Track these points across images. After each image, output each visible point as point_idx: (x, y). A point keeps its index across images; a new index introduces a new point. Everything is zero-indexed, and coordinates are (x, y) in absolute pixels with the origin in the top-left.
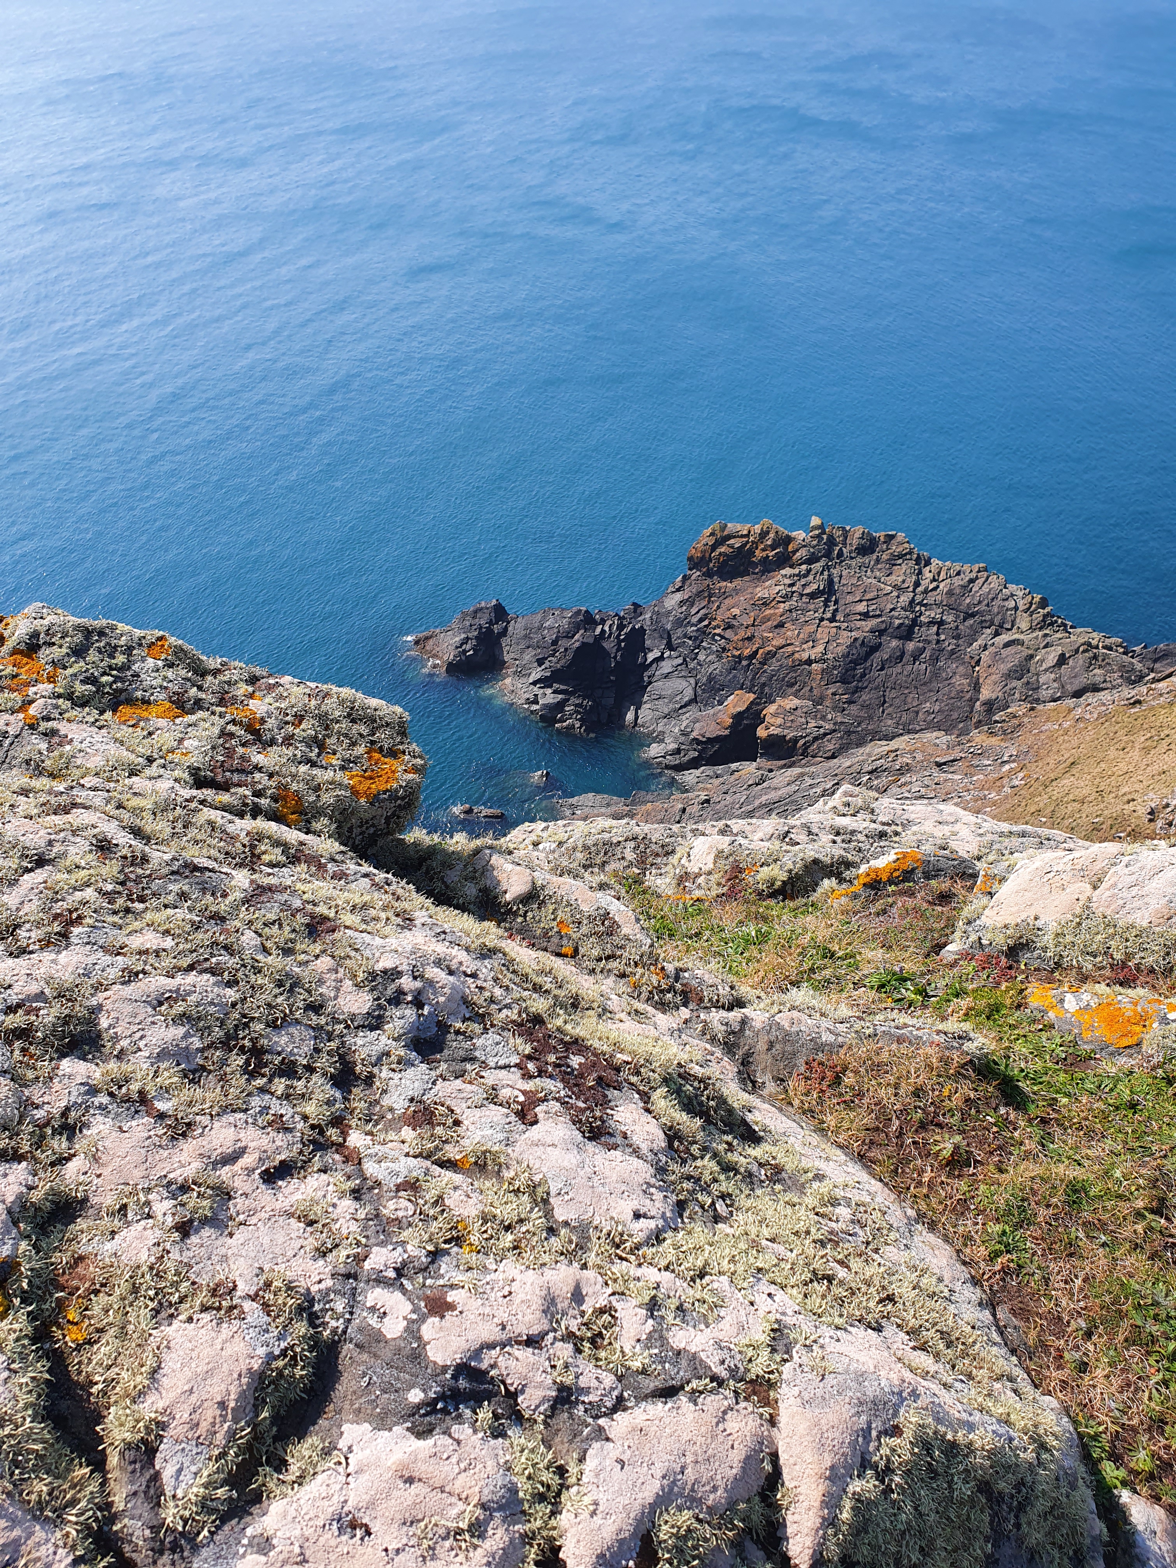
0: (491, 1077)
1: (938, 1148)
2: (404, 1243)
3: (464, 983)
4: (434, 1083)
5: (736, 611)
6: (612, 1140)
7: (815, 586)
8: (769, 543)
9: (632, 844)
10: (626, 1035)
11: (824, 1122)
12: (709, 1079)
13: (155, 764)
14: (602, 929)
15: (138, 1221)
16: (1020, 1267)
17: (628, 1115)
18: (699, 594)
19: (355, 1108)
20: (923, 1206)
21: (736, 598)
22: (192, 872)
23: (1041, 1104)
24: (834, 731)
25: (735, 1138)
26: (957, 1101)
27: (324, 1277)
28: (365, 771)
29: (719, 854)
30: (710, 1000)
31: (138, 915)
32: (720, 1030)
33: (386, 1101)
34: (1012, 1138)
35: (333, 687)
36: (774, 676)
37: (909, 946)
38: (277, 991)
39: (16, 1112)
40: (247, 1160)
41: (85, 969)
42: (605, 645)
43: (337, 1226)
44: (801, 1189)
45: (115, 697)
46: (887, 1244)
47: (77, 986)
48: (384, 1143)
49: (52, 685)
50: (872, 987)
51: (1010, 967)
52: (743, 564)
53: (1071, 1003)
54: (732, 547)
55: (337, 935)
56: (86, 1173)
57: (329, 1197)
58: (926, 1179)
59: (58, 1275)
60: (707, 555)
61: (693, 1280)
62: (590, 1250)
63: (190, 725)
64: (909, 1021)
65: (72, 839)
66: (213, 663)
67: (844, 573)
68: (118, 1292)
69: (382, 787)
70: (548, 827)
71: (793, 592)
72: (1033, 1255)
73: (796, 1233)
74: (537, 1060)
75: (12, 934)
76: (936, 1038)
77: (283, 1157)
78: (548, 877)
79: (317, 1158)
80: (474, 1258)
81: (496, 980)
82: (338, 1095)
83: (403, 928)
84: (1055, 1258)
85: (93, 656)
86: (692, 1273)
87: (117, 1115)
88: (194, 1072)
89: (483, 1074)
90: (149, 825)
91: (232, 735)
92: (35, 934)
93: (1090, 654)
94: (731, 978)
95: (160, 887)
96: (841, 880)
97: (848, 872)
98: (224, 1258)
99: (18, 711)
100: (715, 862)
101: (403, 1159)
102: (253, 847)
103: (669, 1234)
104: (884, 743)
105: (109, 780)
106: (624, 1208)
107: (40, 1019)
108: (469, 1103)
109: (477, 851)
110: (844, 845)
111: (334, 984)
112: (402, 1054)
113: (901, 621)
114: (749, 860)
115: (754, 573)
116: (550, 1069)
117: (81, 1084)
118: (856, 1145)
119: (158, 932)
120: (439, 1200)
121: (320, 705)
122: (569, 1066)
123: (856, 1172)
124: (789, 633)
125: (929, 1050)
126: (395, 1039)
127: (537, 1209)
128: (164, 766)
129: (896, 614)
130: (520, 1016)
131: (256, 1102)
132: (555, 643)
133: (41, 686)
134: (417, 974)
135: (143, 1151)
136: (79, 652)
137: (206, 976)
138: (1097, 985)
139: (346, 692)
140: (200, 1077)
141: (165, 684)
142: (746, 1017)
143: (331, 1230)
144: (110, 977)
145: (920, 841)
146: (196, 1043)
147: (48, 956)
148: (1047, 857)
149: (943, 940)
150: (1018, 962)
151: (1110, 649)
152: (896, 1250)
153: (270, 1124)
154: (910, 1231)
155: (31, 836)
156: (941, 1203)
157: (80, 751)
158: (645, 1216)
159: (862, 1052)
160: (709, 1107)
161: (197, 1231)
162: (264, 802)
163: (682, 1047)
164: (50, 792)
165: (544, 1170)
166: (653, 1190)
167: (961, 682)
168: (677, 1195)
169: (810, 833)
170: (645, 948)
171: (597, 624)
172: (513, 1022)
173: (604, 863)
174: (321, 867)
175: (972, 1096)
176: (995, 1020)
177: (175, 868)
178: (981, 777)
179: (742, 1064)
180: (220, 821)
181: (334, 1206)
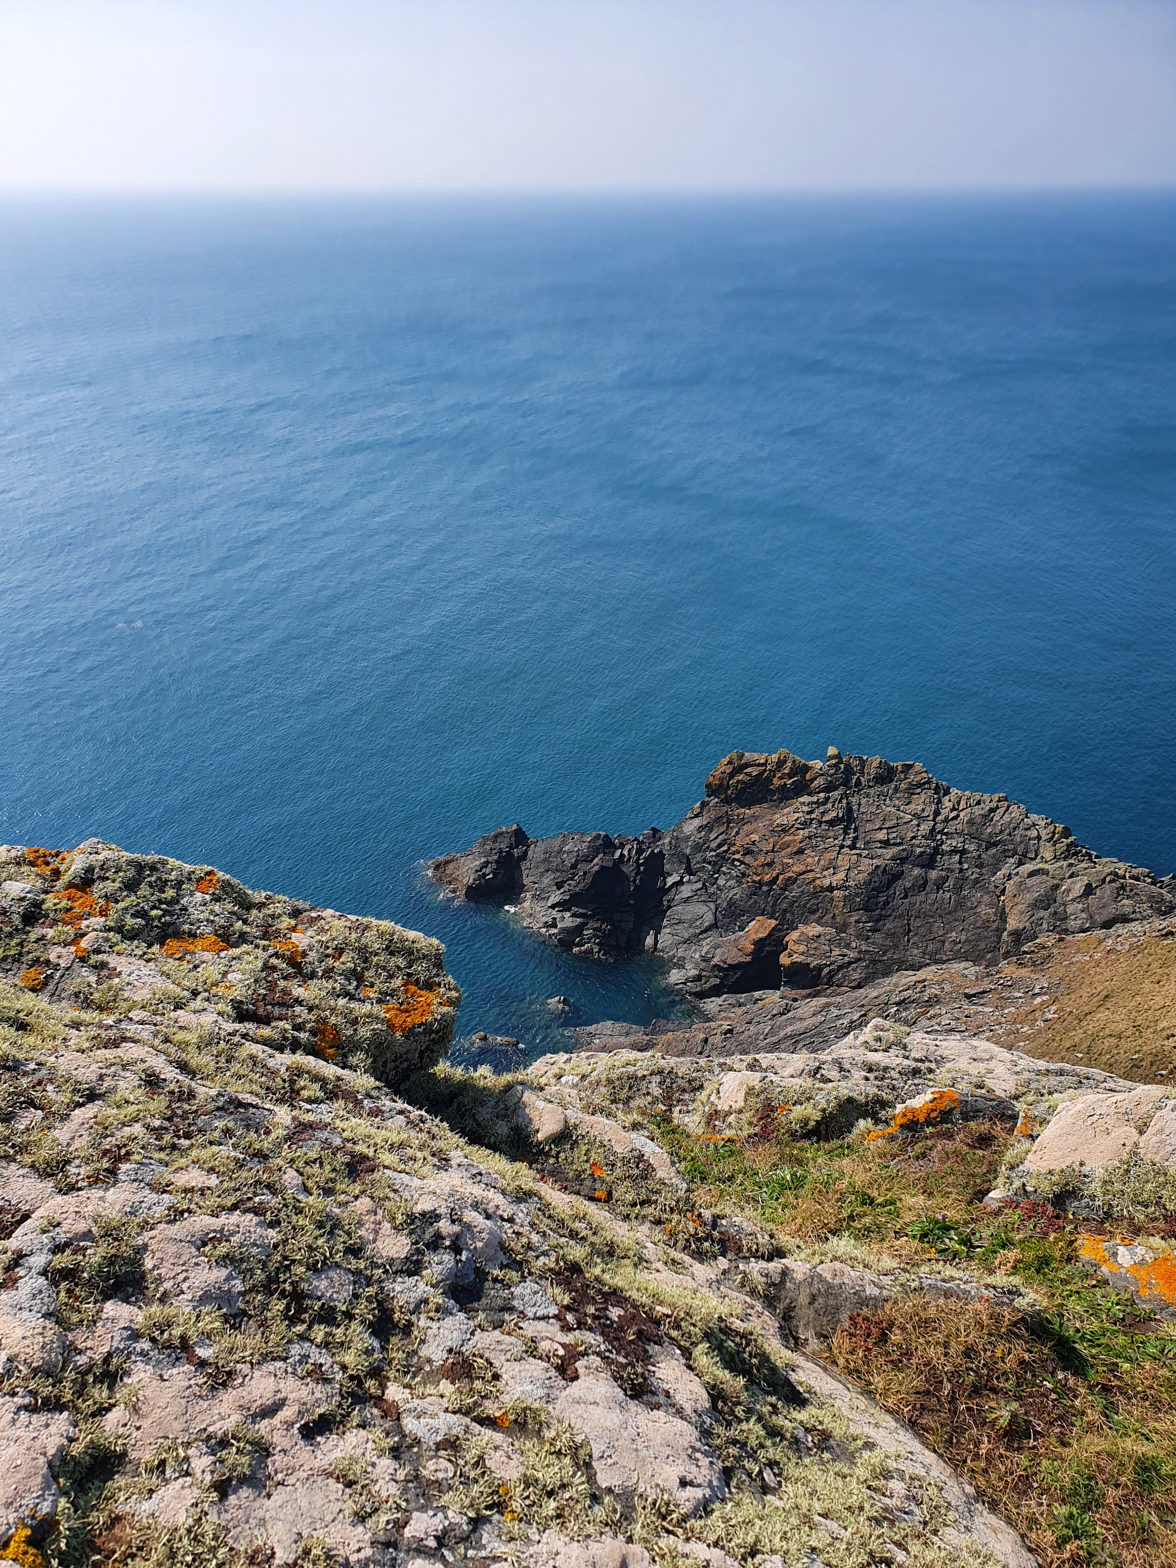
0: (530, 1328)
1: (994, 1416)
2: (444, 1508)
3: (501, 1227)
4: (472, 1334)
5: (755, 837)
6: (654, 1399)
7: (834, 814)
8: (786, 771)
9: (658, 1078)
10: (664, 1286)
11: (871, 1384)
12: (751, 1334)
13: (199, 998)
14: (636, 1172)
15: (176, 1479)
16: (1091, 1555)
17: (670, 1372)
18: (718, 820)
19: (393, 1359)
20: (982, 1482)
21: (755, 825)
22: (236, 1108)
23: (1101, 1369)
24: (859, 959)
25: (779, 1399)
26: (1010, 1363)
27: (361, 1545)
28: (401, 1004)
29: (750, 1092)
30: (749, 1249)
31: (184, 1152)
32: (759, 1281)
33: (424, 1352)
34: (1072, 1407)
35: (373, 920)
36: (795, 902)
37: (951, 1193)
38: (317, 1232)
39: (60, 1357)
40: (287, 1413)
41: (132, 1207)
42: (624, 869)
43: (377, 1488)
44: (851, 1459)
45: (163, 931)
46: (946, 1525)
47: (124, 1224)
48: (423, 1397)
49: (103, 919)
50: (914, 1237)
51: (1058, 1217)
52: (760, 792)
53: (1124, 1257)
54: (750, 775)
55: (376, 1175)
56: (125, 1425)
57: (367, 1454)
58: (983, 1451)
59: (95, 1536)
60: (725, 782)
61: (744, 1559)
62: (636, 1521)
63: (234, 959)
64: (956, 1274)
65: (123, 1074)
66: (258, 896)
67: (863, 801)
68: (154, 1557)
69: (418, 1021)
70: (570, 1059)
71: (812, 820)
72: (1104, 1541)
73: (849, 1509)
74: (576, 1311)
75: (62, 1171)
76: (986, 1293)
77: (321, 1410)
78: (580, 1115)
79: (356, 1412)
80: (516, 1527)
81: (532, 1225)
82: (376, 1344)
83: (439, 1168)
84: (1128, 1545)
85: (144, 890)
86: (742, 1550)
87: (159, 1362)
88: (235, 1316)
89: (521, 1324)
90: (196, 1060)
91: (274, 968)
92: (84, 1171)
93: (1118, 884)
94: (771, 1226)
95: (206, 1123)
96: (877, 1121)
97: (883, 1112)
98: (262, 1522)
99: (70, 944)
100: (746, 1100)
101: (442, 1414)
102: (292, 1082)
103: (717, 1505)
104: (911, 973)
105: (155, 1013)
106: (670, 1474)
107: (87, 1259)
108: (508, 1356)
109: (509, 1087)
110: (876, 1082)
111: (372, 1226)
112: (441, 1301)
113: (922, 850)
114: (781, 1098)
115: (772, 801)
116: (589, 1321)
117: (124, 1328)
118: (906, 1410)
119: (203, 1170)
120: (480, 1461)
121: (360, 938)
122: (608, 1318)
123: (908, 1441)
124: (809, 860)
125: (979, 1306)
126: (432, 1286)
127: (579, 1473)
128: (208, 1000)
129: (918, 842)
130: (557, 1263)
131: (296, 1350)
132: (574, 866)
133: (93, 920)
134: (455, 1217)
135: (183, 1401)
136: (131, 886)
137: (249, 1216)
138: (1151, 1238)
139: (386, 925)
140: (240, 1322)
141: (212, 918)
142: (787, 1268)
143: (370, 1492)
144: (157, 1215)
145: (954, 1079)
146: (238, 1285)
147: (96, 1193)
148: (1087, 1099)
149: (986, 1186)
150: (1065, 1211)
151: (1138, 879)
152: (955, 1533)
153: (309, 1374)
154: (970, 1511)
155: (83, 1070)
156: (1000, 1479)
157: (128, 984)
158: (691, 1484)
159: (908, 1307)
160: (751, 1366)
161: (235, 1491)
162: (303, 1036)
163: (721, 1300)
164: (100, 1026)
165: (587, 1430)
166: (698, 1455)
167: (986, 911)
168: (723, 1461)
169: (842, 1069)
170: (681, 1193)
171: (616, 848)
172: (550, 1270)
173: (629, 1098)
174: (358, 1103)
175: (1027, 1358)
176: (1045, 1274)
177: (220, 1104)
178: (1012, 1009)
179: (784, 1318)
180: (261, 1056)
181: (373, 1465)
